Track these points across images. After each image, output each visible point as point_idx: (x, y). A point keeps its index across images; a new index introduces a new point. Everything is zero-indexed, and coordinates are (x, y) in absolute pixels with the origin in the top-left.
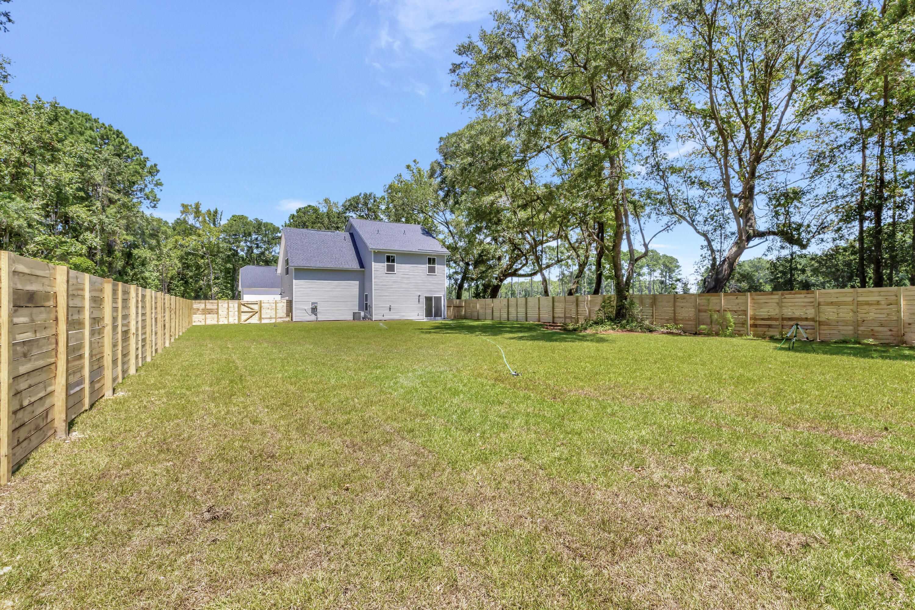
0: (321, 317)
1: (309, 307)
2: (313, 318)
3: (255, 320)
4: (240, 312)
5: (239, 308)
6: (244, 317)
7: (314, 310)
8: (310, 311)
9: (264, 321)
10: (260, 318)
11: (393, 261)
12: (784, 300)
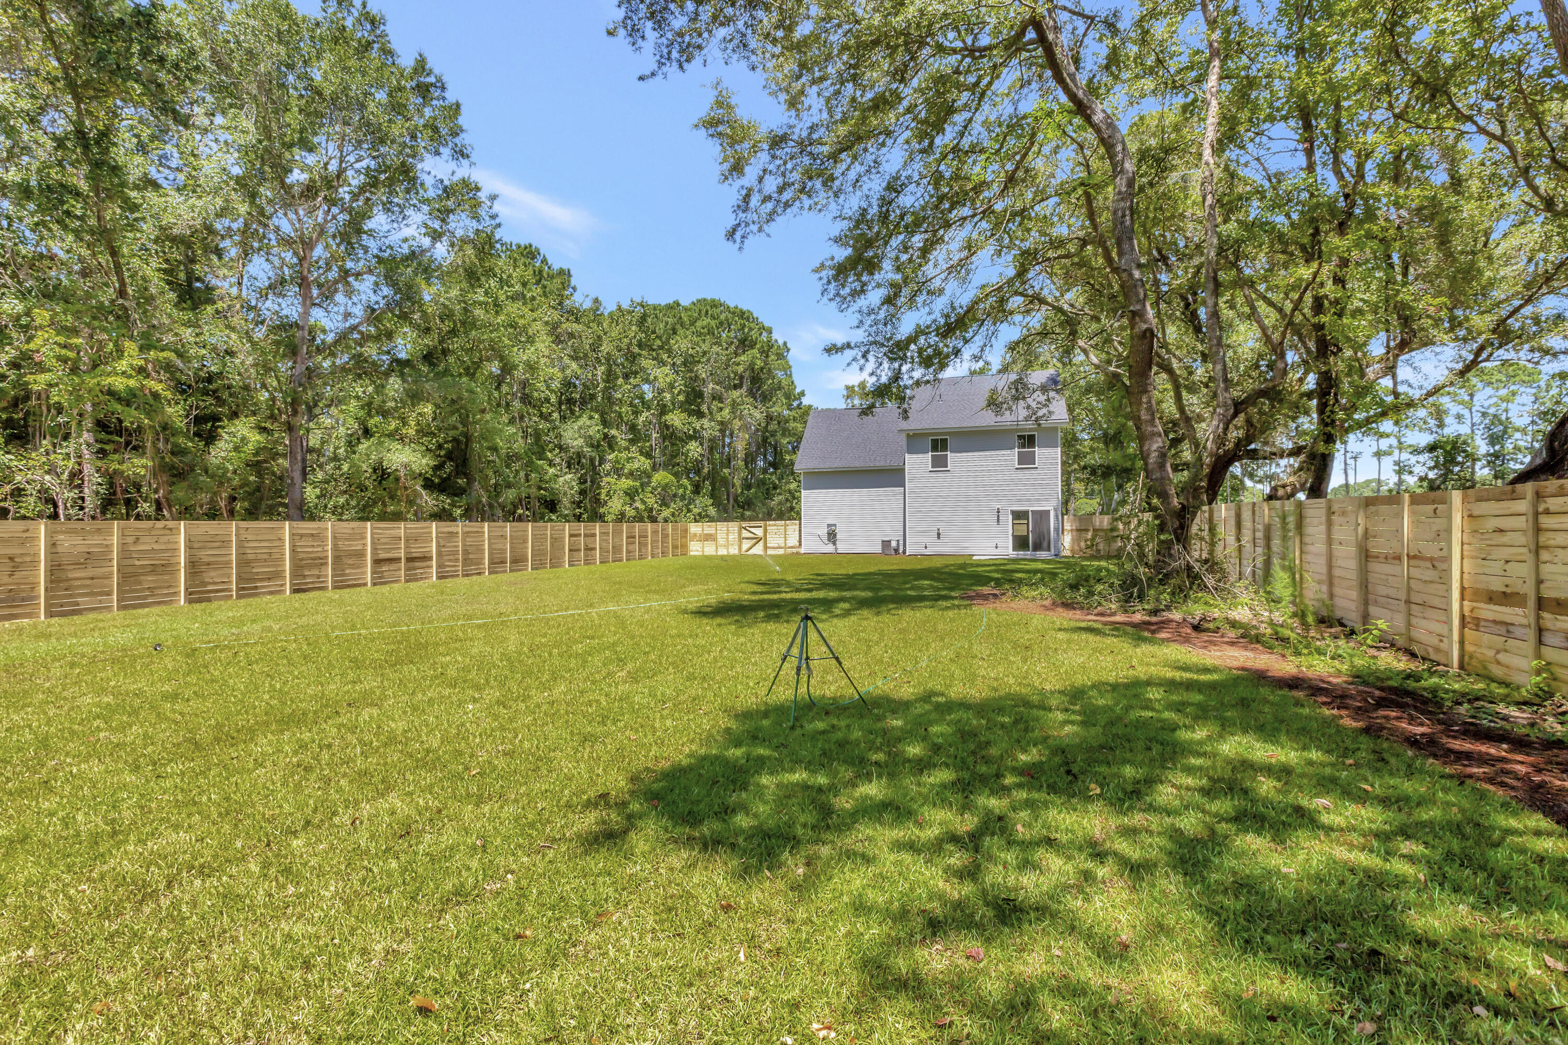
0: (842, 547)
1: (824, 531)
2: (830, 548)
3: (758, 550)
4: (741, 539)
5: (740, 533)
6: (746, 545)
7: (832, 536)
8: (825, 538)
9: (770, 552)
10: (766, 548)
11: (945, 448)
12: (1545, 521)
